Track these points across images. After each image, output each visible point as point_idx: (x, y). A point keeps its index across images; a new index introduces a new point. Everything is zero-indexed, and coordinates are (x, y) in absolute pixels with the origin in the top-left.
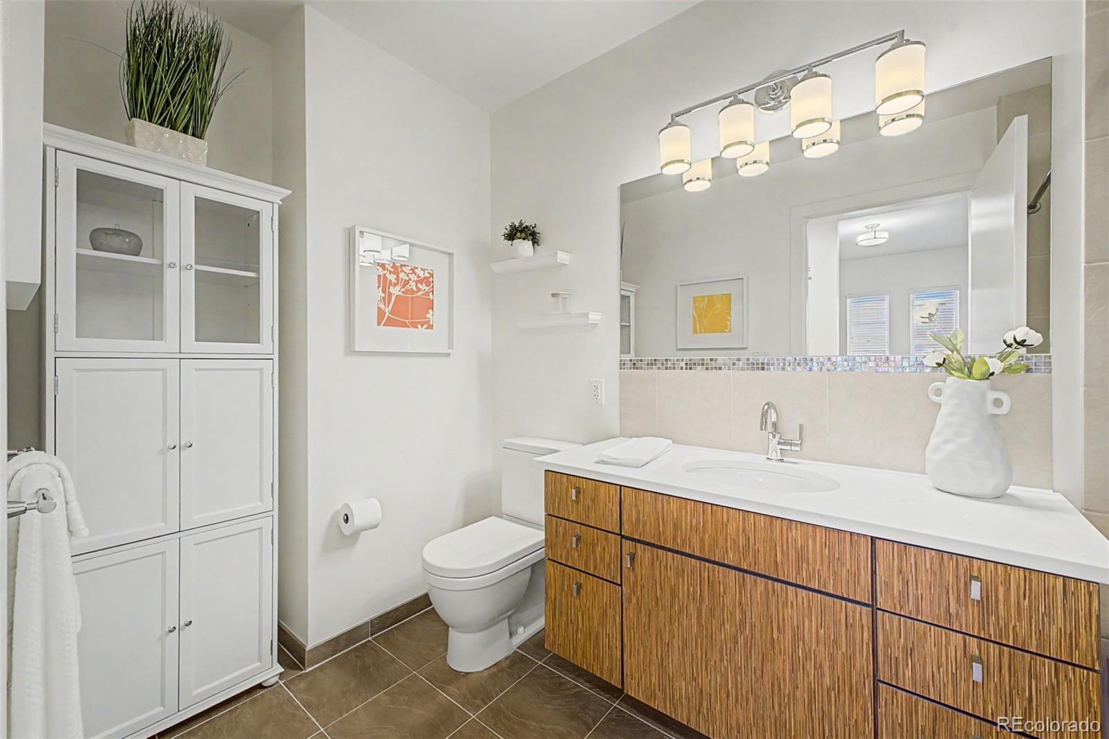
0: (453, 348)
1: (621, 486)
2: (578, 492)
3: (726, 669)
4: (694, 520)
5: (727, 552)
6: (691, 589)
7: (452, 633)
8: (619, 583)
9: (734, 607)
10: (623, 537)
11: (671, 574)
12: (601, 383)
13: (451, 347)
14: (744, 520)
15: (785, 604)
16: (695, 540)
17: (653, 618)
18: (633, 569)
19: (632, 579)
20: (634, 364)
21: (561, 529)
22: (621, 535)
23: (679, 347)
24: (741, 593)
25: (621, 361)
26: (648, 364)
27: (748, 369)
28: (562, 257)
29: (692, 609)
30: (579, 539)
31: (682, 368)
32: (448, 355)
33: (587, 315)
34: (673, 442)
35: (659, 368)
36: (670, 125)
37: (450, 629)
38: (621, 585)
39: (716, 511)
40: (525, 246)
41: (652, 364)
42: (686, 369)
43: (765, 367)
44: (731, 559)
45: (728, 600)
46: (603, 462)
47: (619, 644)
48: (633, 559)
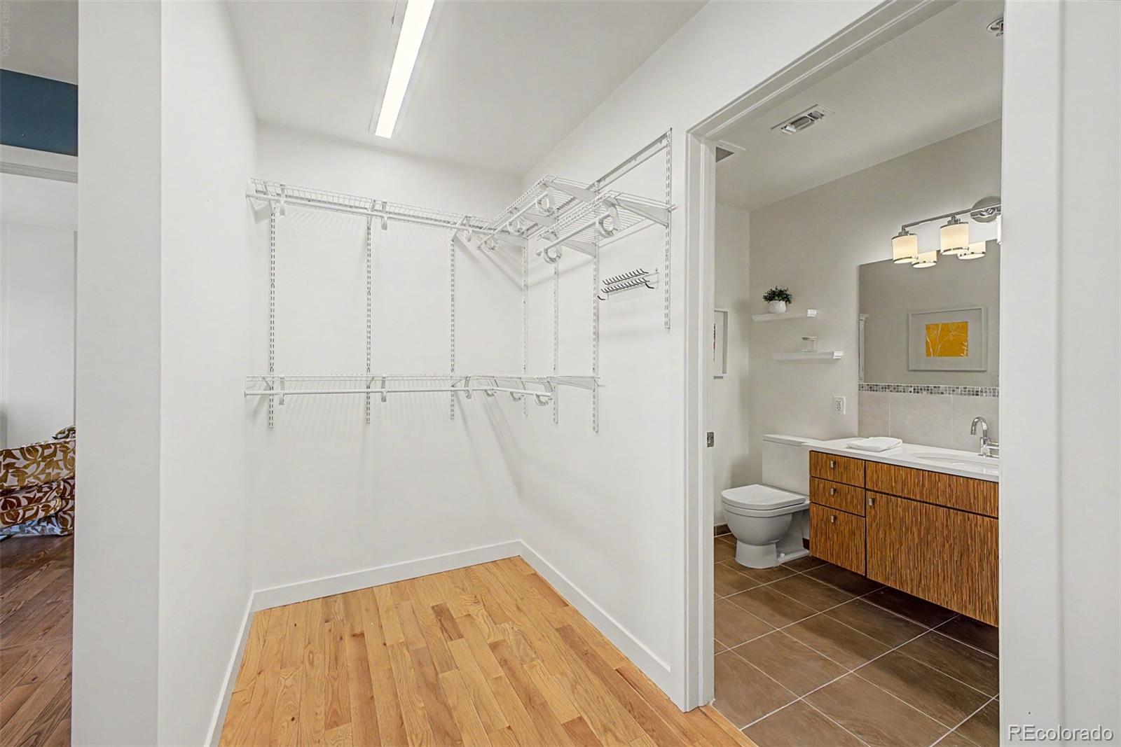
0: (726, 373)
1: (865, 460)
2: (835, 463)
3: (937, 561)
4: (916, 480)
5: (938, 498)
6: (914, 519)
7: (739, 544)
8: (863, 515)
9: (943, 528)
10: (866, 489)
11: (900, 510)
12: (842, 399)
13: (724, 372)
14: (950, 480)
15: (976, 525)
16: (917, 491)
17: (888, 534)
18: (874, 508)
19: (873, 512)
20: (871, 388)
21: (821, 485)
22: (865, 488)
23: (910, 369)
24: (947, 520)
25: (859, 385)
26: (882, 388)
27: (965, 395)
28: (811, 313)
29: (915, 530)
30: (835, 490)
31: (911, 392)
32: (722, 377)
33: (833, 353)
34: (903, 442)
35: (891, 391)
36: (900, 235)
37: (738, 542)
38: (865, 517)
39: (931, 476)
40: (781, 305)
41: (885, 388)
42: (914, 392)
43: (979, 393)
44: (941, 501)
45: (938, 524)
46: (851, 448)
47: (864, 552)
48: (874, 501)
